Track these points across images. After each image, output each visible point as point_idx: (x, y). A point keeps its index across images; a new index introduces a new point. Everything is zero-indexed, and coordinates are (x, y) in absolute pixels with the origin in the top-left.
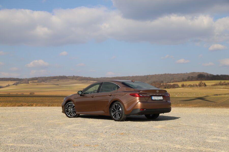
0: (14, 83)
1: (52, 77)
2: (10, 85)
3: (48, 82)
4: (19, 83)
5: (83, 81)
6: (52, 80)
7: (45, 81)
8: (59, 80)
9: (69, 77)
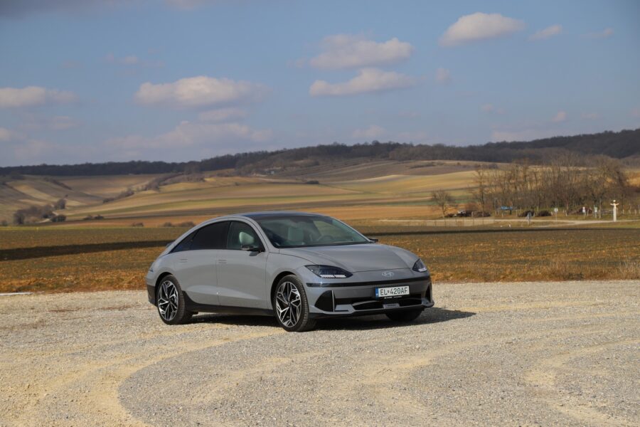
0: (147, 182)
1: (291, 151)
2: (134, 188)
3: (275, 171)
4: (168, 181)
5: (413, 163)
6: (292, 166)
7: (266, 170)
8: (317, 164)
9: (357, 147)
